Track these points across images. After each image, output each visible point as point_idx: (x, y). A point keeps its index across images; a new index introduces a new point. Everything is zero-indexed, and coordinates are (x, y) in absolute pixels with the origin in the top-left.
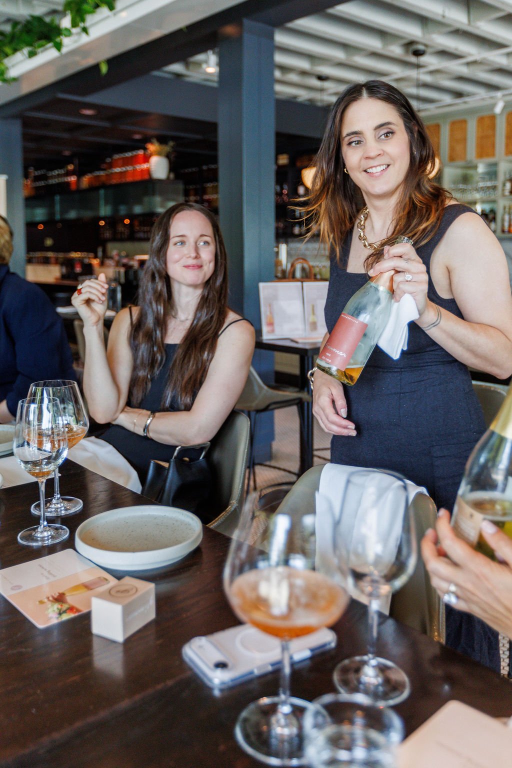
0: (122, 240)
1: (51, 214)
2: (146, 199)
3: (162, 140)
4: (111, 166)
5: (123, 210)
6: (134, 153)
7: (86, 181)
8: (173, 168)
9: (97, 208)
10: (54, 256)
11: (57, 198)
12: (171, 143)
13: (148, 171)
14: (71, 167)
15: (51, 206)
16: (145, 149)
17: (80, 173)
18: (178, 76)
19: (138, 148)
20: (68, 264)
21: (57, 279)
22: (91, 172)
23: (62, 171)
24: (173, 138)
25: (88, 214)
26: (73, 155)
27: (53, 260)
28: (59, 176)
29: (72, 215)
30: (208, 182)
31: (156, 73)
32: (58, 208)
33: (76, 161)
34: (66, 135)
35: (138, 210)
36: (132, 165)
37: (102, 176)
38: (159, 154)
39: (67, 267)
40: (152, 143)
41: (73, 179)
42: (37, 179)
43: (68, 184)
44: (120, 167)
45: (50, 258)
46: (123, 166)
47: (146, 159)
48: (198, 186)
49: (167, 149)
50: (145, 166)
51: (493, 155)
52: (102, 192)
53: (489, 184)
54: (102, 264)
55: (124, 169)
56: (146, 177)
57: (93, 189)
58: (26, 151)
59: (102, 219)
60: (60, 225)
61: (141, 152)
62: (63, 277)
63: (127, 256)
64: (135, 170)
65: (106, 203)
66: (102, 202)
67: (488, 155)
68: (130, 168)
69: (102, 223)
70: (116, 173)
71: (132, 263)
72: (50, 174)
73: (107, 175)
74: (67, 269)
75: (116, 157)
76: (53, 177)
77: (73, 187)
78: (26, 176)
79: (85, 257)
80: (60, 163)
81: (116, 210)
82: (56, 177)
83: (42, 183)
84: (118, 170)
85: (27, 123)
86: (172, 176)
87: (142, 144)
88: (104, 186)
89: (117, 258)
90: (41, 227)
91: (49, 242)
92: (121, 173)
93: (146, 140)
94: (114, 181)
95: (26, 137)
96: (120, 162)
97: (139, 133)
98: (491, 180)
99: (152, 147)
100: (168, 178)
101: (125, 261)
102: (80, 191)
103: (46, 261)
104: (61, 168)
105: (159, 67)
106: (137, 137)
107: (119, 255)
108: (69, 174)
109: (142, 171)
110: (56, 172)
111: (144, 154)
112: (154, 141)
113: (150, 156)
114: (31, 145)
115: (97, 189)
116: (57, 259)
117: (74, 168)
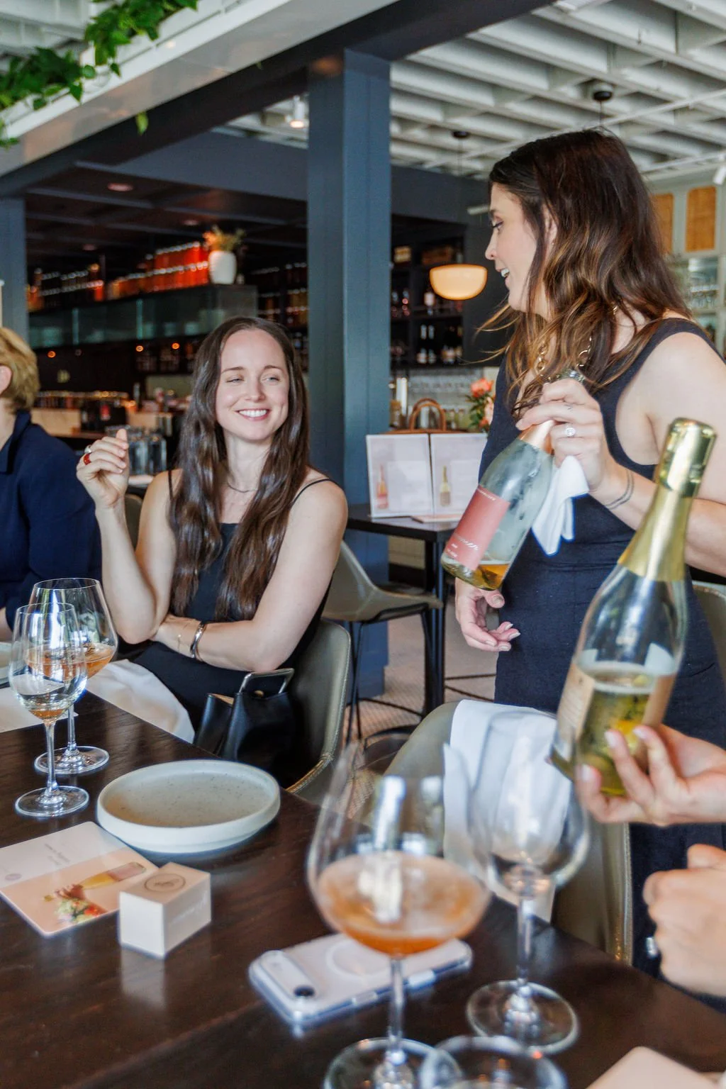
0: (168, 373)
1: (67, 336)
2: (203, 313)
3: (227, 227)
4: (153, 265)
5: (170, 329)
6: (186, 247)
7: (116, 287)
8: (243, 267)
9: (133, 328)
10: (71, 396)
11: (76, 312)
12: (240, 232)
13: (207, 272)
14: (95, 268)
15: (68, 323)
16: (203, 240)
17: (108, 277)
18: (251, 133)
19: (193, 240)
20: (91, 408)
21: (74, 430)
22: (124, 275)
23: (83, 274)
24: (244, 225)
25: (120, 336)
26: (100, 251)
27: (69, 404)
28: (78, 280)
29: (97, 337)
30: (293, 288)
31: (218, 130)
32: (76, 327)
33: (103, 259)
34: (87, 222)
35: (191, 328)
36: (183, 264)
37: (139, 279)
38: (222, 247)
39: (89, 412)
40: (212, 232)
41: (99, 284)
42: (46, 285)
43: (91, 292)
44: (165, 267)
45: (65, 399)
46: (170, 265)
47: (204, 255)
48: (278, 295)
49: (234, 240)
50: (202, 265)
51: (712, 246)
52: (140, 303)
53: (705, 288)
54: (140, 408)
55: (170, 270)
56: (205, 281)
57: (127, 299)
58: (30, 244)
59: (141, 342)
60: (79, 352)
61: (197, 245)
62: (84, 427)
63: (175, 397)
64: (188, 271)
65: (146, 320)
66: (140, 319)
67: (703, 247)
68: (180, 269)
69: (140, 349)
70: (161, 275)
71: (181, 406)
72: (65, 278)
73: (147, 278)
74: (89, 416)
75: (160, 252)
76: (69, 282)
77: (99, 297)
78: (31, 281)
79: (115, 398)
80: (81, 261)
81: (159, 330)
82: (74, 282)
83: (54, 292)
84: (163, 271)
85: (32, 204)
86: (241, 279)
87: (197, 233)
88: (142, 295)
89: (161, 399)
90: (52, 355)
91: (64, 377)
92: (167, 275)
93: (204, 227)
94: (156, 289)
95: (31, 225)
96: (166, 260)
97: (193, 218)
98: (708, 282)
99: (213, 238)
100: (235, 281)
101: (173, 403)
102: (107, 303)
103: (59, 405)
104: (81, 269)
105: (223, 120)
106: (191, 223)
107: (163, 395)
108: (91, 277)
109: (198, 271)
110: (73, 276)
111: (201, 248)
112: (215, 228)
113: (210, 251)
114: (38, 236)
115: (133, 299)
116: (75, 401)
117: (100, 269)
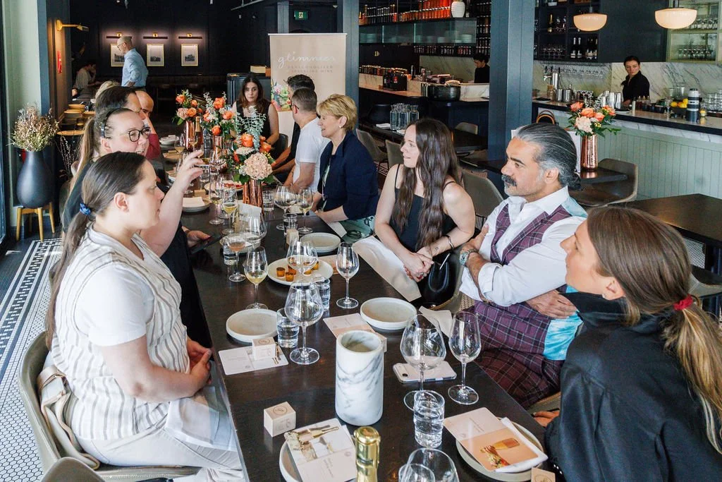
1: (378, 38)
2: (447, 32)
4: (422, 6)
5: (430, 39)
7: (404, 16)
9: (412, 37)
10: (380, 69)
11: (383, 28)
13: (450, 12)
14: (393, 6)
15: (379, 32)
17: (400, 10)
20: (389, 76)
21: (380, 87)
22: (408, 10)
23: (387, 9)
27: (378, 72)
29: (393, 40)
32: (383, 35)
35: (441, 40)
36: (437, 6)
37: (415, 13)
39: (388, 78)
41: (395, 14)
42: (370, 12)
43: (391, 17)
44: (429, 8)
45: (377, 70)
46: (431, 7)
47: (449, 3)
50: (448, 8)
52: (415, 25)
54: (413, 78)
55: (432, 9)
56: (448, 16)
57: (409, 23)
59: (415, 45)
60: (385, 46)
62: (385, 86)
63: (431, 74)
64: (440, 10)
65: (418, 34)
66: (415, 32)
68: (436, 9)
70: (427, 12)
71: (434, 79)
72: (378, 10)
73: (419, 13)
74: (387, 80)
77: (395, 21)
78: (361, 8)
79: (402, 71)
81: (424, 39)
82: (383, 12)
83: (373, 16)
84: (427, 10)
86: (467, 15)
88: (416, 20)
89: (424, 74)
91: (377, 54)
92: (430, 12)
94: (425, 18)
96: (430, 4)
100: (464, 16)
101: (430, 77)
102: (400, 23)
103: (373, 72)
104: (386, 6)
108: (391, 11)
109: (446, 11)
110: (382, 9)
115: (412, 22)
116: (381, 71)
117: (396, 7)
